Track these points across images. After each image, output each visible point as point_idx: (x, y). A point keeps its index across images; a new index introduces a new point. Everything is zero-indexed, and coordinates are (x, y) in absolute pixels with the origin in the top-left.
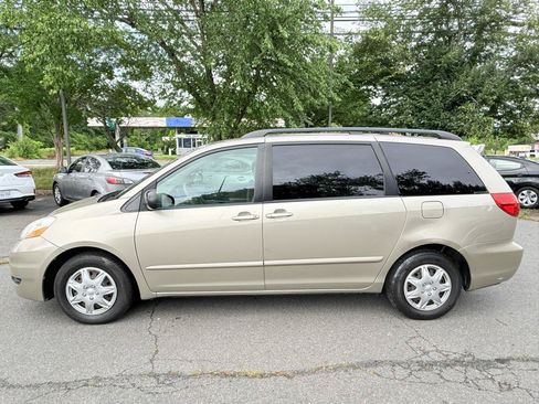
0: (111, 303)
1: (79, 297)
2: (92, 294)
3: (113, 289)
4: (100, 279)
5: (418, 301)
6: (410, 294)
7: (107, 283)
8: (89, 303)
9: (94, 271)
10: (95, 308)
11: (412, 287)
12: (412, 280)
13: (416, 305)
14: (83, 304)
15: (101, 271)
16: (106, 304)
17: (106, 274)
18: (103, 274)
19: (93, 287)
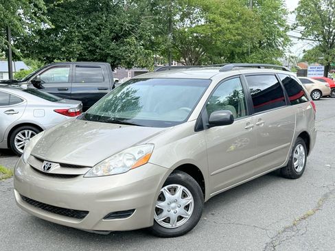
0: (190, 213)
2: (175, 208)
3: (190, 199)
4: (179, 193)
5: (297, 168)
6: (295, 164)
7: (184, 195)
8: (174, 217)
9: (172, 188)
10: (178, 221)
11: (296, 159)
12: (295, 156)
13: (297, 170)
14: (167, 220)
15: (179, 186)
16: (187, 215)
17: (183, 188)
18: (180, 188)
19: (176, 201)
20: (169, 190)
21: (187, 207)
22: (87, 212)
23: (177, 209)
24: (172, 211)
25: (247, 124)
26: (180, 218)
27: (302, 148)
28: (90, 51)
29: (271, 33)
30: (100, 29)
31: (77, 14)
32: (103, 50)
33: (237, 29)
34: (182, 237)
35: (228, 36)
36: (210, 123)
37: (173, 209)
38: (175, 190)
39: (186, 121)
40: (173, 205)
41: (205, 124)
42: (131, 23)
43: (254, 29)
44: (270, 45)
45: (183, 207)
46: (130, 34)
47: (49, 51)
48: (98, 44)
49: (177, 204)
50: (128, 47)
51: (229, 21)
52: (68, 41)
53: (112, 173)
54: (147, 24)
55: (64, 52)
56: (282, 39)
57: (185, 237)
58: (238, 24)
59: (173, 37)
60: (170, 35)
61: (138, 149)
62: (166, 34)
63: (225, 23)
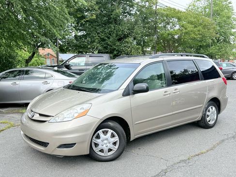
0: (117, 147)
1: (100, 147)
2: (106, 144)
3: (117, 139)
4: (109, 134)
5: (209, 121)
6: (208, 119)
7: (113, 136)
8: (106, 149)
9: (105, 131)
10: (109, 152)
11: (208, 116)
12: (208, 113)
13: (210, 123)
14: (102, 151)
15: (109, 130)
16: (114, 148)
17: (112, 131)
18: (110, 131)
19: (107, 139)
20: (103, 132)
21: (115, 143)
22: (48, 143)
23: (108, 144)
24: (105, 146)
25: (165, 92)
26: (110, 150)
27: (214, 108)
28: (105, 47)
29: (225, 33)
30: (110, 34)
31: (98, 26)
32: (112, 46)
33: (199, 31)
34: (111, 162)
35: (193, 35)
36: (133, 91)
37: (105, 144)
38: (107, 133)
39: (117, 90)
40: (106, 142)
41: (131, 92)
42: (129, 29)
43: (211, 31)
44: (225, 41)
45: (111, 143)
46: (128, 36)
47: (81, 48)
48: (109, 43)
49: (108, 141)
50: (126, 44)
51: (193, 26)
52: (92, 42)
53: (65, 120)
54: (139, 30)
55: (90, 48)
56: (233, 37)
57: (113, 162)
58: (200, 28)
59: (158, 37)
60: (155, 36)
61: (81, 106)
62: (152, 35)
63: (190, 27)
